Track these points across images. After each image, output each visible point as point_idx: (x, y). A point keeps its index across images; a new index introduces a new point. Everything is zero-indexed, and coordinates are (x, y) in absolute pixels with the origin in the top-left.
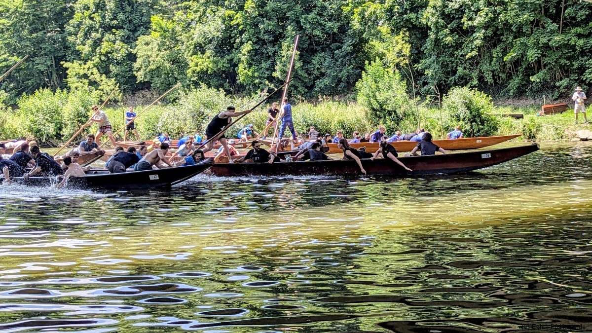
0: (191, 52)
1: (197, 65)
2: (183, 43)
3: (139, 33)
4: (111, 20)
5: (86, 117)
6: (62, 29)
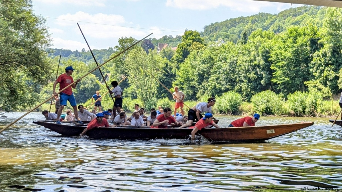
3: (341, 67)
4: (329, 61)
5: (316, 104)
6: (308, 65)
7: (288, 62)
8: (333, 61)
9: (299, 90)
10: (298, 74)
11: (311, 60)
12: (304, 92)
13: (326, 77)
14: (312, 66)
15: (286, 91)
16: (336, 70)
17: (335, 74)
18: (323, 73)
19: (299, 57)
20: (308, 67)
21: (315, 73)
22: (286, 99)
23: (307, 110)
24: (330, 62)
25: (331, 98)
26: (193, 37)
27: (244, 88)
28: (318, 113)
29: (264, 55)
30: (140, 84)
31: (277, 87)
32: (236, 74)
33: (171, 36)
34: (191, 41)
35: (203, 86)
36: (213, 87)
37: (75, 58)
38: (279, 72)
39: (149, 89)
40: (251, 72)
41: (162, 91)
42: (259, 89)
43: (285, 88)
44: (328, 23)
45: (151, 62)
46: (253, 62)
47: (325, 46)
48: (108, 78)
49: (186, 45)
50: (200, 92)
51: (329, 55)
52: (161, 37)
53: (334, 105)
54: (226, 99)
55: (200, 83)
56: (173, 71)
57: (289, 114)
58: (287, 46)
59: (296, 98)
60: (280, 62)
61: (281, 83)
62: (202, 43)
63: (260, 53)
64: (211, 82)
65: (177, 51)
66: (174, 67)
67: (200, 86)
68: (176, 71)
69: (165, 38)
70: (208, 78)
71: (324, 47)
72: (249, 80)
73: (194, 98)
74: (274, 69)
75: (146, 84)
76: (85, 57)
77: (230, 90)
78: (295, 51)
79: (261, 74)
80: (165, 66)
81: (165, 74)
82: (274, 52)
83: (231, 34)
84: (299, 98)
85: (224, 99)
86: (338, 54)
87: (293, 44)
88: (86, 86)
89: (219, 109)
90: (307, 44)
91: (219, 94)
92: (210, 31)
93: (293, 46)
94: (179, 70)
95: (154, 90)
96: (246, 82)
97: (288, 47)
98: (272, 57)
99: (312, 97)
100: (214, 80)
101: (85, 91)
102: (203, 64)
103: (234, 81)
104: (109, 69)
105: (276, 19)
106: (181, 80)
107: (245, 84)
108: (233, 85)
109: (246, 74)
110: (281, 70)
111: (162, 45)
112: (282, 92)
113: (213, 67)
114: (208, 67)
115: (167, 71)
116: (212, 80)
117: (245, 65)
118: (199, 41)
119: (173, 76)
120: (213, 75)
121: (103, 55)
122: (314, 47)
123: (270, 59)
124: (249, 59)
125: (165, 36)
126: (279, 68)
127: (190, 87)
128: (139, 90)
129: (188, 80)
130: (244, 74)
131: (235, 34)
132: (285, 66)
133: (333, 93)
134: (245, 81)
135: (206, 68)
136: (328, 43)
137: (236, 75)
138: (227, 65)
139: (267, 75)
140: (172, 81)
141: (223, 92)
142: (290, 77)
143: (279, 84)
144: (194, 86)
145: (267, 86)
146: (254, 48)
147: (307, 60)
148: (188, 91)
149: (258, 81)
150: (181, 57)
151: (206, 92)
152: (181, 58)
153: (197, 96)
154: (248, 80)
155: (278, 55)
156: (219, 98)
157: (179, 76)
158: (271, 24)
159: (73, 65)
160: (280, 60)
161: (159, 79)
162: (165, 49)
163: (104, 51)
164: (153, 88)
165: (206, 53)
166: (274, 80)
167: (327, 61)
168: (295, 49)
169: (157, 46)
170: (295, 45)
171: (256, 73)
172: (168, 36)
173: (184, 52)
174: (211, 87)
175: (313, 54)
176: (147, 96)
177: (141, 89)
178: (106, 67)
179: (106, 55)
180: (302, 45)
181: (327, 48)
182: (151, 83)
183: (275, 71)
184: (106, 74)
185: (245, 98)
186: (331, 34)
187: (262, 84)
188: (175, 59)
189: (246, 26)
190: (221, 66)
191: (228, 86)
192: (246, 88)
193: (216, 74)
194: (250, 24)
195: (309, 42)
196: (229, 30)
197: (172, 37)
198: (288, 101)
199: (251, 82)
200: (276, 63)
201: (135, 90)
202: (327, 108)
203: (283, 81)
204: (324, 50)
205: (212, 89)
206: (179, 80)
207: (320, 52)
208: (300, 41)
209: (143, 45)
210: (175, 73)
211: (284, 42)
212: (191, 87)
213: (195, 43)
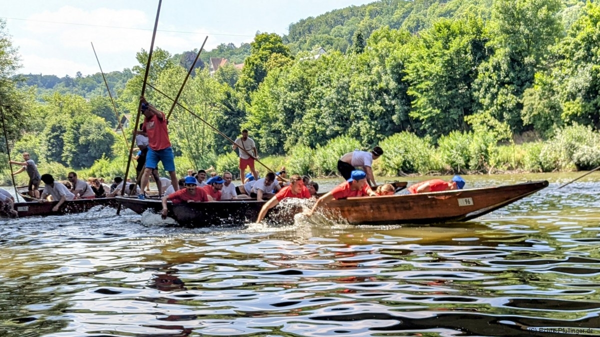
0: (565, 99)
1: (569, 109)
2: (558, 93)
3: (525, 86)
4: (505, 77)
5: (486, 151)
6: (469, 86)
7: (436, 82)
8: (513, 77)
9: (456, 129)
10: (454, 102)
11: (476, 77)
12: (465, 132)
13: (501, 105)
14: (477, 87)
15: (436, 133)
16: (518, 93)
17: (516, 99)
18: (495, 98)
19: (455, 73)
20: (471, 89)
21: (483, 100)
22: (437, 145)
23: (472, 163)
24: (507, 79)
25: (510, 141)
26: (271, 45)
27: (363, 130)
28: (490, 166)
29: (395, 71)
30: (185, 130)
31: (421, 126)
32: (349, 107)
33: (232, 44)
34: (266, 52)
35: (295, 130)
36: (311, 130)
37: (66, 89)
38: (422, 101)
39: (201, 139)
40: (373, 102)
41: (223, 142)
42: (390, 129)
43: (433, 126)
44: (501, 12)
45: (200, 91)
46: (377, 85)
47: (497, 52)
48: (126, 121)
49: (259, 60)
50: (290, 140)
51: (504, 66)
52: (215, 48)
53: (516, 152)
54: (334, 150)
55: (288, 125)
56: (240, 105)
57: (443, 171)
58: (433, 53)
59: (453, 142)
60: (422, 82)
61: (427, 119)
62: (286, 55)
63: (388, 68)
64: (307, 121)
65: (245, 71)
66: (242, 98)
67: (289, 131)
68: (245, 106)
69: (221, 49)
70: (302, 116)
71: (495, 53)
72: (372, 116)
73: (280, 151)
74: (412, 95)
75: (194, 130)
76: (83, 87)
77: (340, 135)
78: (447, 61)
79: (391, 105)
80: (226, 97)
81: (227, 110)
82: (411, 66)
83: (335, 37)
84: (458, 143)
85: (331, 151)
86: (519, 64)
87: (443, 51)
88: (89, 138)
89: (324, 168)
90: (467, 49)
91: (323, 142)
92: (300, 33)
93: (444, 54)
94: (250, 104)
95: (210, 140)
96: (367, 119)
97: (436, 56)
98: (408, 74)
99: (480, 140)
100: (311, 118)
101: (88, 146)
102: (291, 92)
103: (347, 119)
104: (128, 106)
105: (413, 9)
106: (256, 121)
107: (365, 124)
108: (345, 125)
109: (367, 105)
110: (425, 95)
111: (216, 62)
112: (430, 134)
113: (309, 96)
114: (300, 96)
115: (230, 107)
116: (308, 119)
117: (364, 90)
118: (281, 50)
119: (241, 114)
120: (310, 109)
121: (115, 83)
122: (479, 54)
123: (405, 78)
124: (369, 80)
125: (222, 45)
126: (422, 93)
127: (272, 132)
128: (183, 141)
129: (267, 120)
130: (362, 106)
131: (342, 37)
132: (431, 89)
133: (515, 132)
134: (365, 118)
135: (296, 99)
136: (502, 47)
137: (349, 109)
138: (332, 92)
139: (402, 105)
140: (239, 122)
141: (328, 139)
142: (441, 107)
143: (423, 120)
144: (278, 130)
145: (402, 124)
146: (377, 60)
147: (468, 77)
148: (268, 138)
149: (388, 117)
150: (252, 80)
151: (300, 139)
152: (252, 83)
153: (285, 147)
154: (370, 116)
155: (418, 71)
156: (322, 149)
157: (250, 113)
158: (404, 17)
159: (64, 102)
160: (423, 79)
161: (217, 120)
162: (223, 68)
163: (115, 74)
164: (207, 136)
165: (294, 72)
166: (414, 115)
167: (502, 78)
168: (446, 58)
169: (208, 62)
170: (446, 52)
171: (383, 104)
172: (227, 44)
173: (256, 71)
174: (308, 131)
175: (478, 66)
176: (198, 150)
177: (188, 139)
178: (123, 103)
179: (120, 81)
180: (458, 52)
181: (501, 56)
182: (204, 129)
183: (414, 98)
184: (123, 114)
185: (367, 146)
186: (507, 32)
187: (395, 121)
188: (241, 84)
189: (362, 22)
190: (323, 94)
191: (337, 128)
192: (367, 129)
193: (314, 107)
194: (367, 18)
195: (470, 47)
196: (333, 30)
197: (234, 47)
198: (439, 148)
199: (376, 119)
200: (415, 85)
201: (176, 141)
202: (505, 158)
203: (429, 115)
204: (496, 59)
205: (310, 134)
206: (252, 121)
207: (488, 62)
208: (455, 45)
209: (184, 63)
210: (244, 109)
211: (428, 47)
212: (274, 131)
213: (274, 54)
